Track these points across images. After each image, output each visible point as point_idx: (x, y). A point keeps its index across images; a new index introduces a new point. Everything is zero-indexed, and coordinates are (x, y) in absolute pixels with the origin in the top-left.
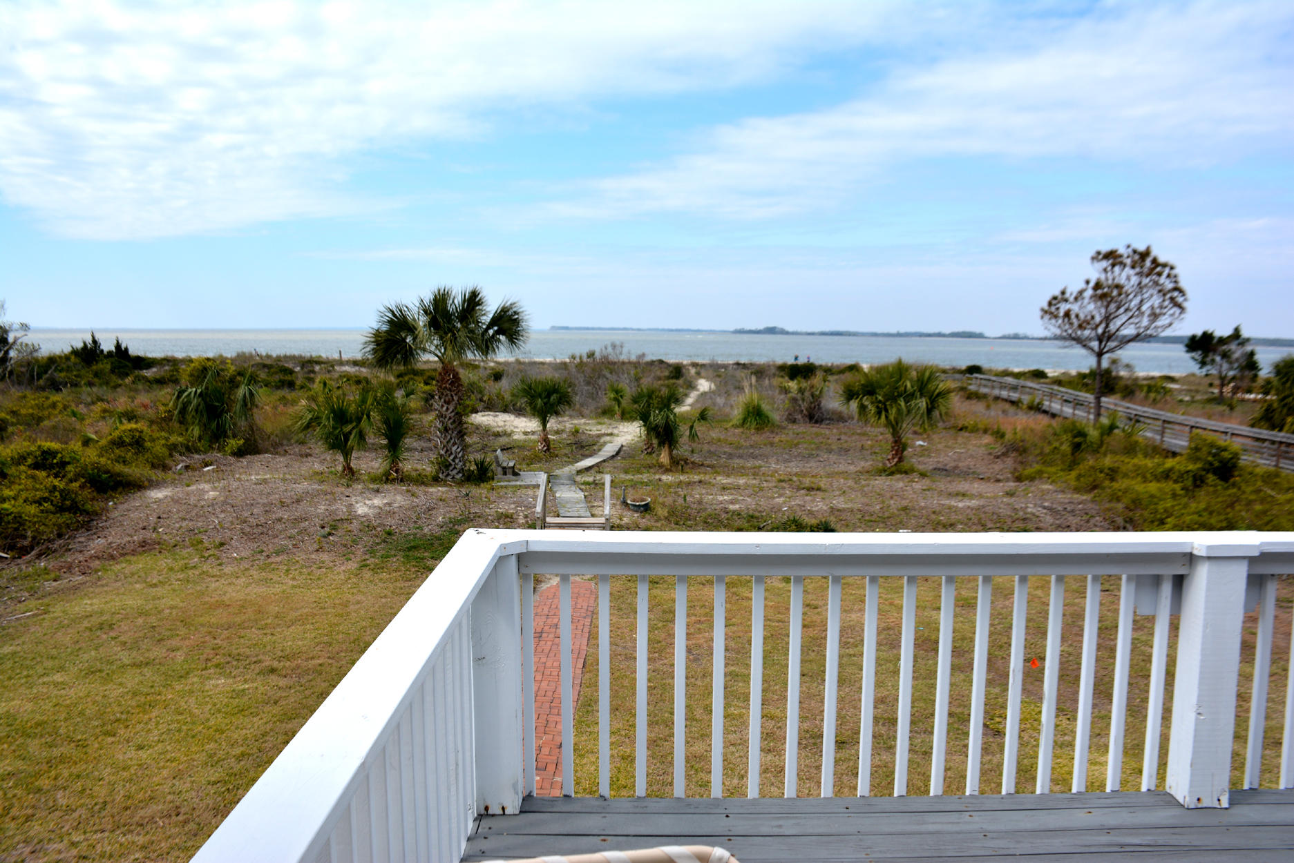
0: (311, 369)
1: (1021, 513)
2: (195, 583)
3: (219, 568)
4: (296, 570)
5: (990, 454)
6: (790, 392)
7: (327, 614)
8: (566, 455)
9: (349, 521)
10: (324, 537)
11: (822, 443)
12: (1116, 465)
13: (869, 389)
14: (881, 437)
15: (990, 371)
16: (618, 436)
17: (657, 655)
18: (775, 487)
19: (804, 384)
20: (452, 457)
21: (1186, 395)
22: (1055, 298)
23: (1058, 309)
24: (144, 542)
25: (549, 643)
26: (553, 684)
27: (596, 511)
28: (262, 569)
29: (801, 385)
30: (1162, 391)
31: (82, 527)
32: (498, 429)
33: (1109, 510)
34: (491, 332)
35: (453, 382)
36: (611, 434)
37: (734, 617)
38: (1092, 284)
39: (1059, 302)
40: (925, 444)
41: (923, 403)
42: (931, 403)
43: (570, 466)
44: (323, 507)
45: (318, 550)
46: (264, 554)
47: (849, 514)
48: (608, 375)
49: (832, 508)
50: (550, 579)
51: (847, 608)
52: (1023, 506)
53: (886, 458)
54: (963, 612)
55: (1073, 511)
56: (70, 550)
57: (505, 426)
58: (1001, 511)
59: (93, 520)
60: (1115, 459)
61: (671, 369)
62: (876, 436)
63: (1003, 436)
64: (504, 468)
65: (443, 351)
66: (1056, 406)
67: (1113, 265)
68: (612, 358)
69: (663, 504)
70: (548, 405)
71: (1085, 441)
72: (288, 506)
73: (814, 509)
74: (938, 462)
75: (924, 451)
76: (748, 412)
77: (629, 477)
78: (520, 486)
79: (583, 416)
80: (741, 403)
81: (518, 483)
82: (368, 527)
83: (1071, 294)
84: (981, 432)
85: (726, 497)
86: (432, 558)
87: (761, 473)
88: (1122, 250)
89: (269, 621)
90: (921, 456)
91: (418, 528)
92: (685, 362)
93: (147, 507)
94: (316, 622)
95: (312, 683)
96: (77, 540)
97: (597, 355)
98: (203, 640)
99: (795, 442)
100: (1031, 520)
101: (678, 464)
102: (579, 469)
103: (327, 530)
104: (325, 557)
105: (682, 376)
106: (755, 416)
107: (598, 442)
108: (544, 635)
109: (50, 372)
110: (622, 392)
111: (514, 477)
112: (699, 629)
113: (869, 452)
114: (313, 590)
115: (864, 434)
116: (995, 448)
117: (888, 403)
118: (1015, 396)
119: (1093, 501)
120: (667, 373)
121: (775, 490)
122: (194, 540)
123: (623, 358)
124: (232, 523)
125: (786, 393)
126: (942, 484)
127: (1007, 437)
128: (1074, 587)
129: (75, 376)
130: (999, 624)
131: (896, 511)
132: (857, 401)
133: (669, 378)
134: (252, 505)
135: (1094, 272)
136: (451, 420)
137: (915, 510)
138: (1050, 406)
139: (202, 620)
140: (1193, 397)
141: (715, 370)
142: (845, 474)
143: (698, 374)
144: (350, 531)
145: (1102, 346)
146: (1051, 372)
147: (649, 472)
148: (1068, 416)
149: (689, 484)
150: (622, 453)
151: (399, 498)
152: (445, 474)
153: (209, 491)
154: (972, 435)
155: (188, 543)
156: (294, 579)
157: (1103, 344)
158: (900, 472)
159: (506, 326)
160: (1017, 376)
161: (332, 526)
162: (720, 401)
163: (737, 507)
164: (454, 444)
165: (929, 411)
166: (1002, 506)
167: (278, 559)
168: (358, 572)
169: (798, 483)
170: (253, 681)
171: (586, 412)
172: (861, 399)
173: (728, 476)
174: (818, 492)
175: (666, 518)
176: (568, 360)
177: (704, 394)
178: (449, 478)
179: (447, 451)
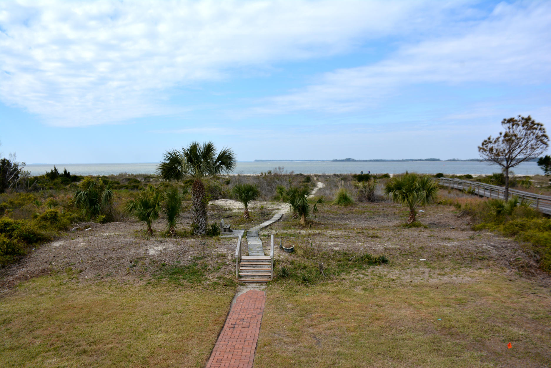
0: (148, 180)
1: (480, 249)
2: (63, 293)
3: (77, 284)
4: (114, 286)
5: (455, 216)
6: (359, 188)
7: (124, 313)
8: (257, 219)
9: (144, 258)
10: (131, 267)
11: (375, 212)
12: (524, 222)
13: (399, 187)
14: (403, 209)
15: (447, 176)
16: (281, 210)
17: (296, 339)
18: (356, 236)
19: (366, 184)
20: (200, 224)
21: (538, 185)
22: (485, 141)
23: (487, 146)
24: (44, 270)
25: (238, 332)
26: (238, 361)
27: (267, 252)
28: (98, 285)
29: (364, 184)
30: (528, 183)
31: (16, 262)
32: (227, 207)
33: (525, 246)
34: (218, 163)
35: (200, 188)
36: (278, 209)
37: (338, 314)
38: (503, 134)
39: (487, 144)
40: (424, 211)
41: (424, 193)
42: (429, 193)
43: (258, 226)
44: (133, 251)
45: (127, 275)
46: (101, 277)
47: (394, 251)
48: (277, 181)
49: (385, 248)
50: (243, 290)
51: (398, 307)
52: (481, 245)
53: (407, 219)
54: (460, 308)
55: (506, 247)
56: (7, 274)
57: (230, 205)
58: (470, 248)
59: (22, 258)
60: (523, 220)
61: (305, 178)
62: (400, 208)
63: (460, 207)
64: (225, 229)
65: (195, 172)
66: (481, 192)
67: (513, 125)
68: (279, 173)
69: (301, 248)
70: (248, 197)
71: (503, 209)
72: (116, 251)
73: (376, 249)
74: (431, 220)
75: (424, 215)
76: (341, 198)
77: (285, 231)
78: (232, 237)
79: (266, 200)
80: (337, 194)
81: (231, 236)
82: (153, 262)
83: (493, 139)
84: (449, 204)
85: (332, 243)
86: (183, 279)
87: (348, 228)
88: (516, 118)
89: (92, 318)
90: (422, 218)
91: (178, 262)
92: (312, 175)
93: (50, 251)
94: (116, 319)
95: (104, 362)
96: (12, 269)
97: (272, 173)
98: (54, 331)
99: (363, 211)
100: (486, 252)
101: (309, 224)
102: (262, 227)
103: (133, 263)
104: (130, 278)
105: (311, 181)
106: (344, 200)
107: (272, 213)
108: (236, 326)
109: (34, 183)
110: (283, 189)
111: (230, 233)
112: (320, 322)
113: (398, 216)
114: (120, 298)
115: (395, 207)
116: (457, 213)
117: (408, 193)
118: (461, 187)
119: (515, 241)
120: (303, 180)
121: (356, 238)
122: (68, 269)
123: (283, 174)
124: (88, 260)
125: (357, 188)
126: (436, 232)
127: (462, 207)
128: (516, 291)
129: (45, 185)
130: (482, 316)
131: (417, 249)
132: (393, 193)
133: (304, 182)
134: (99, 250)
135: (504, 129)
136: (199, 206)
137: (427, 248)
138: (478, 192)
139: (59, 317)
140: (541, 186)
141: (325, 178)
142: (387, 228)
143: (317, 180)
144: (144, 264)
145: (508, 164)
146: (474, 176)
147: (294, 229)
148: (488, 196)
149: (314, 235)
150: (283, 218)
151: (171, 245)
152: (196, 232)
153: (81, 242)
154: (445, 206)
155: (64, 271)
156: (112, 291)
157: (509, 162)
158: (415, 226)
159: (225, 160)
160: (460, 177)
161: (136, 261)
162: (328, 192)
163: (337, 248)
164: (201, 217)
165: (427, 196)
166: (470, 245)
167: (106, 280)
168: (145, 287)
169: (366, 234)
170: (72, 359)
171: (267, 198)
172: (395, 192)
173: (332, 230)
174: (377, 239)
175: (302, 256)
176: (259, 175)
177: (320, 189)
178: (198, 234)
179: (198, 221)
